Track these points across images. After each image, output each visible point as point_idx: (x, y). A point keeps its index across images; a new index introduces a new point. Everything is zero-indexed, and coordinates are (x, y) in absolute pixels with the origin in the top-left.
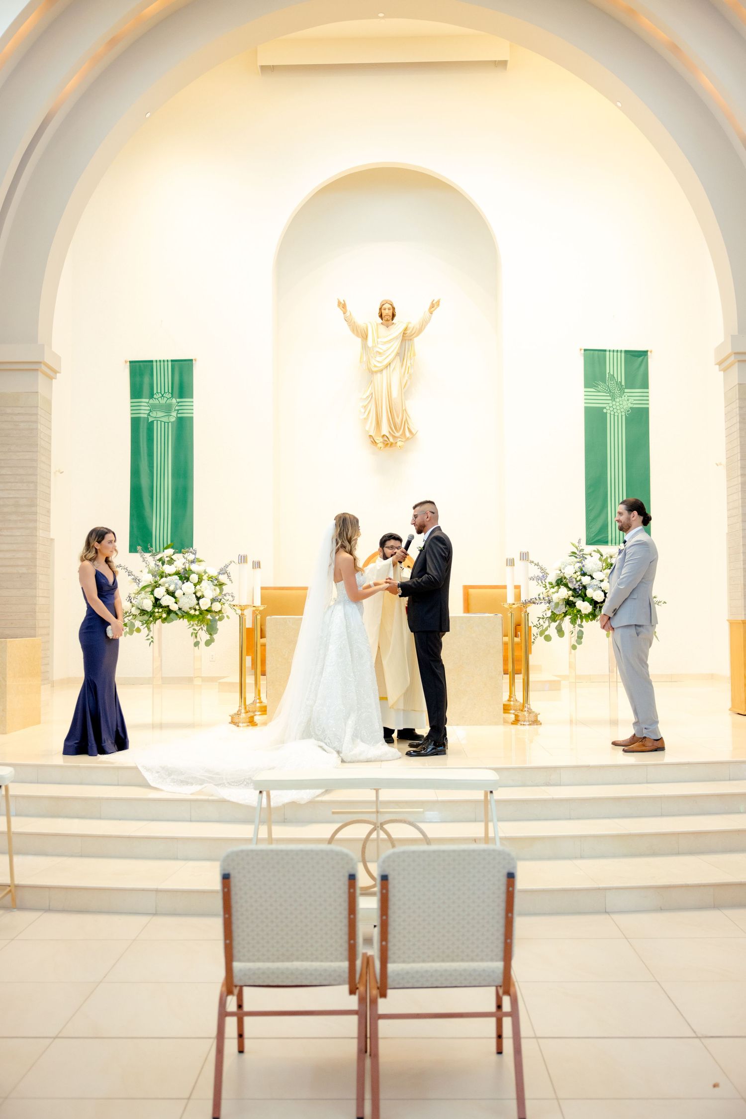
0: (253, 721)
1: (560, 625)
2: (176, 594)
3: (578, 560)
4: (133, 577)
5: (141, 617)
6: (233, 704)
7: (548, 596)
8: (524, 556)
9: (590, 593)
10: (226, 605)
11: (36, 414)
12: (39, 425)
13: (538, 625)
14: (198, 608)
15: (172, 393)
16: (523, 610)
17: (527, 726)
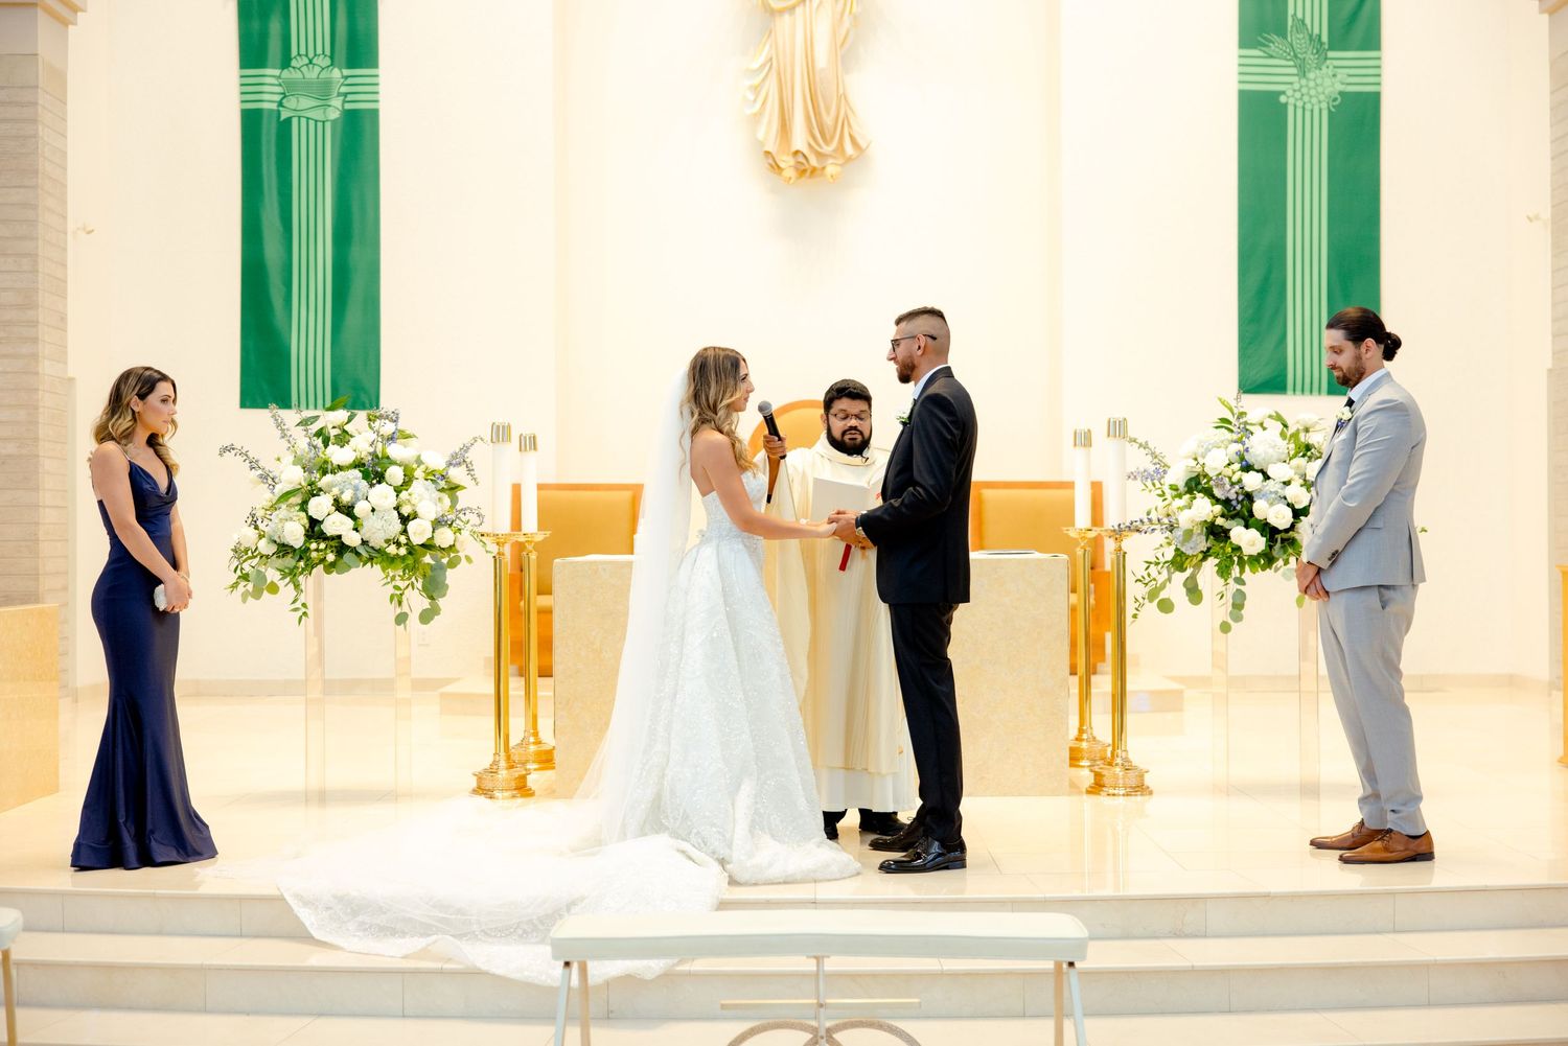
0: (525, 786)
1: (1193, 578)
2: (357, 511)
3: (1235, 436)
4: (260, 472)
5: (280, 560)
6: (480, 749)
7: (1168, 515)
8: (1117, 429)
9: (1261, 509)
10: (465, 534)
11: (35, 104)
12: (40, 128)
13: (1146, 577)
14: (405, 541)
15: (332, 57)
16: (1110, 545)
17: (1121, 798)
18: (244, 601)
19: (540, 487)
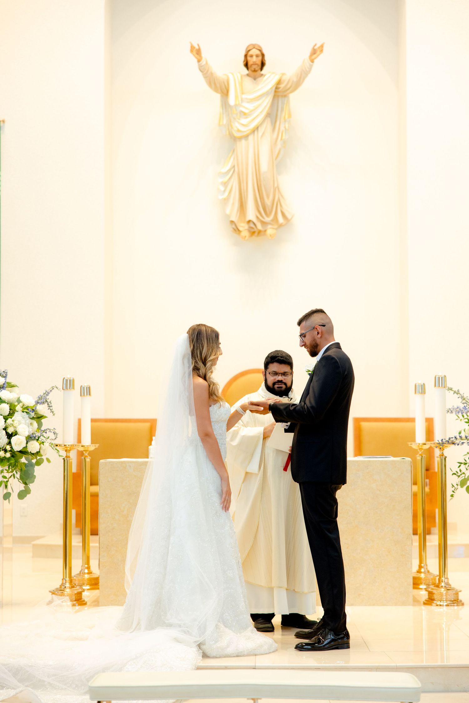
0: (81, 599)
8: (440, 382)
10: (47, 444)
13: (459, 472)
14: (10, 449)
16: (437, 452)
17: (445, 608)
19: (93, 420)
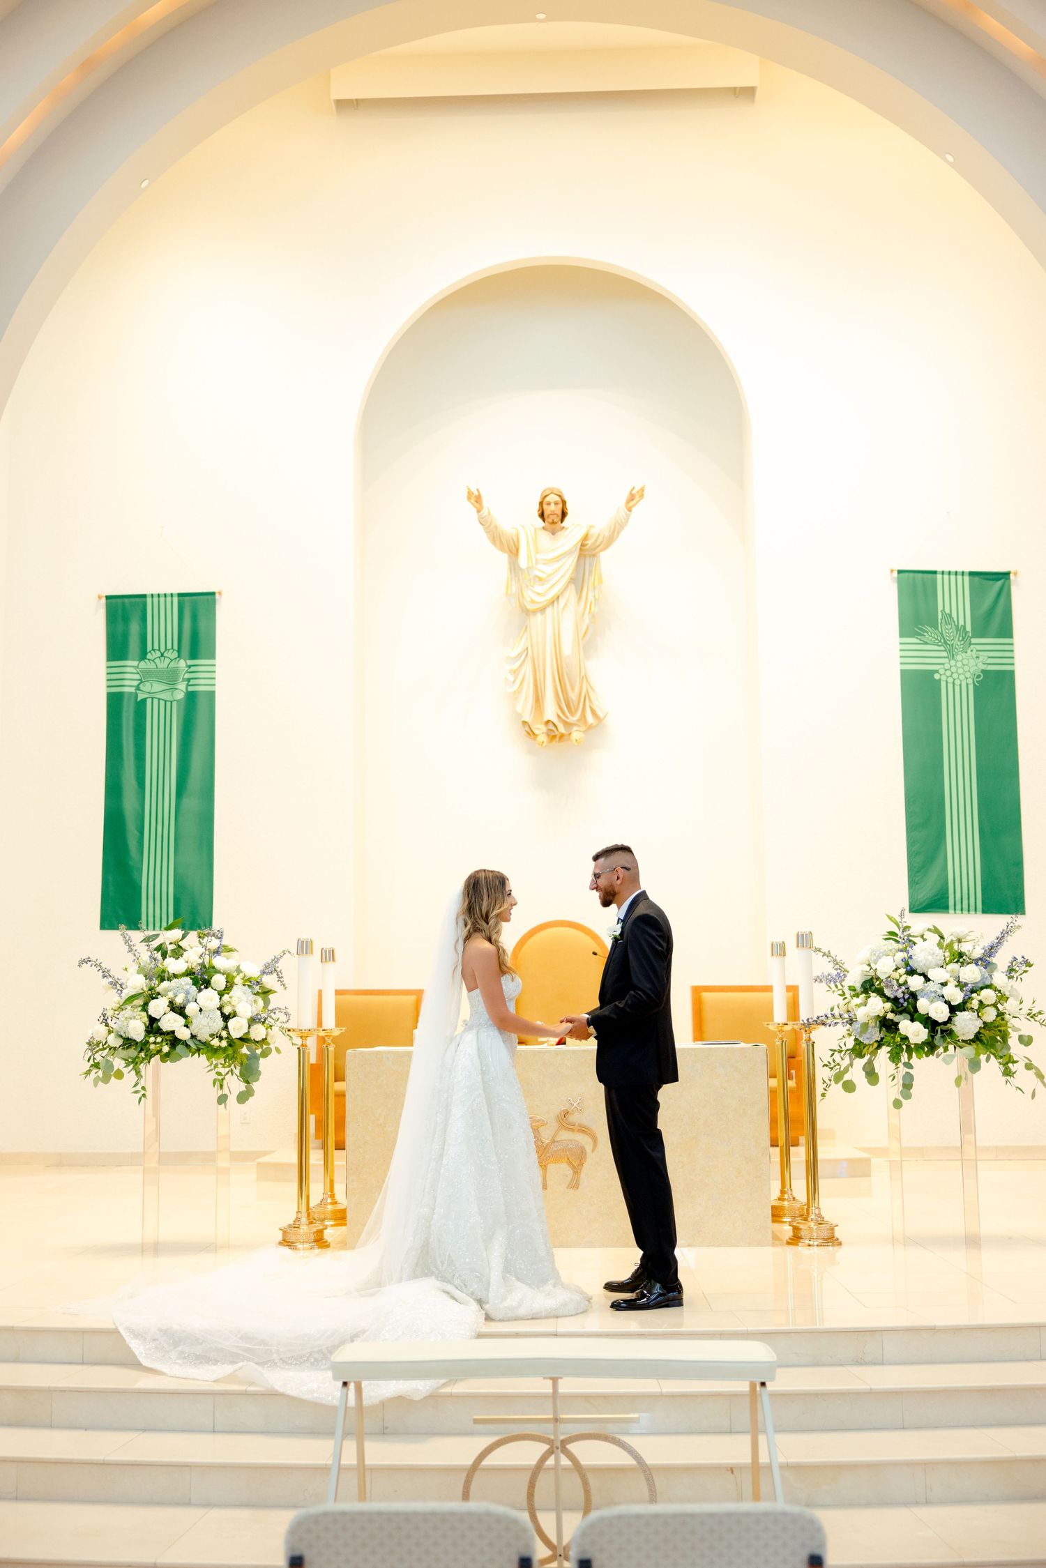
2: (187, 1011)
3: (901, 946)
4: (111, 980)
5: (125, 1051)
7: (848, 1011)
8: (804, 940)
9: (923, 1005)
10: (275, 1030)
14: (226, 1036)
15: (179, 651)
17: (816, 1248)
18: (96, 1085)
19: (338, 993)
